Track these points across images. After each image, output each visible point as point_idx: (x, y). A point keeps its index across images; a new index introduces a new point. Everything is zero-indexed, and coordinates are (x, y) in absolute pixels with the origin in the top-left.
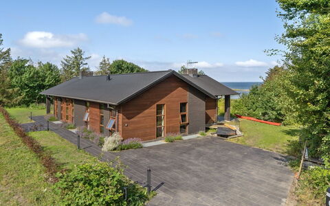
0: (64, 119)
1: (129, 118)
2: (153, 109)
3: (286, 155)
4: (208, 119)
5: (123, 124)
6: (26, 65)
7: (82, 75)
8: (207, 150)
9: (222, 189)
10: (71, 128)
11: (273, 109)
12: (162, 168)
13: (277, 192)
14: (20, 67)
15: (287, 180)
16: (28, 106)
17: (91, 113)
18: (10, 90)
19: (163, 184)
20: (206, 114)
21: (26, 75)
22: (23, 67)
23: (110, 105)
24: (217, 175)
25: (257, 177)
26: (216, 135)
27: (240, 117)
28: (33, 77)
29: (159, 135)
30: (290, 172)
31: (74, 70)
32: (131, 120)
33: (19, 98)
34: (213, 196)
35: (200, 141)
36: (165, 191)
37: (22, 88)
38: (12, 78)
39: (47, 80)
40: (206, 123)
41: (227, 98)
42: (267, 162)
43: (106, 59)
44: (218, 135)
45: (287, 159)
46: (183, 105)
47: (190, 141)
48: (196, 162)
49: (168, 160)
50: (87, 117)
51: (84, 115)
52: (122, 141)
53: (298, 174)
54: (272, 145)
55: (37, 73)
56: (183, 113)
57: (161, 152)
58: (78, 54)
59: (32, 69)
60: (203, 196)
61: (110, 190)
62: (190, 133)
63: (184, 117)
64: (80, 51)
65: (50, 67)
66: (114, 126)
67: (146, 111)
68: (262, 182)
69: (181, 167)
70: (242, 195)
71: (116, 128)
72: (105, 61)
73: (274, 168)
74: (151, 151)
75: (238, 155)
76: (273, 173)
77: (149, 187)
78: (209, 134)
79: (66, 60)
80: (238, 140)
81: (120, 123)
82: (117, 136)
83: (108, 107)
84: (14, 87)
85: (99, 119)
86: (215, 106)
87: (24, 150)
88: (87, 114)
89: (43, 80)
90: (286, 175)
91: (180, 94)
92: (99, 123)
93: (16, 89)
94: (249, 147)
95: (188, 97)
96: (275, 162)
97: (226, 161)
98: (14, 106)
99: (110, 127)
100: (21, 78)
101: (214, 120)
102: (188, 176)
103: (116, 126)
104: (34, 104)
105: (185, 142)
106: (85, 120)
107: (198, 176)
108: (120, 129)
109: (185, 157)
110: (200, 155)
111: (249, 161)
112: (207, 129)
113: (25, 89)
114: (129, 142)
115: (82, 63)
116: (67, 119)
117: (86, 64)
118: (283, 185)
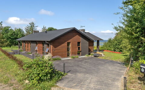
0: (27, 50)
1: (55, 47)
2: (66, 44)
3: (123, 62)
4: (90, 50)
5: (53, 50)
6: (9, 29)
7: (34, 32)
8: (89, 61)
9: (96, 73)
10: (30, 54)
11: (118, 49)
12: (70, 66)
13: (120, 74)
14: (7, 30)
15: (124, 70)
16: (10, 47)
17: (38, 47)
18: (3, 40)
19: (70, 71)
20: (89, 48)
21: (10, 33)
22: (8, 30)
23: (47, 41)
24: (94, 68)
25: (111, 69)
26: (93, 56)
27: (104, 50)
28: (12, 34)
29: (68, 56)
30: (125, 68)
31: (30, 32)
32: (56, 48)
33: (7, 43)
34: (92, 75)
35: (86, 58)
36: (71, 73)
37: (8, 39)
38: (3, 34)
39: (19, 36)
40: (89, 52)
41: (98, 42)
42: (115, 64)
43: (45, 27)
44: (94, 56)
45: (124, 63)
46: (79, 43)
47: (82, 58)
48: (85, 64)
49: (72, 64)
50: (36, 48)
51: (35, 47)
52: (52, 57)
53: (129, 68)
54: (117, 59)
55: (14, 32)
56: (79, 47)
57: (69, 61)
58: (32, 25)
59: (12, 31)
60: (88, 75)
61: (48, 69)
62: (82, 55)
63: (79, 48)
64: (33, 23)
65: (20, 30)
66: (49, 51)
67: (63, 45)
68: (113, 70)
69: (78, 66)
70: (105, 74)
71: (50, 52)
72: (44, 28)
73: (118, 66)
74: (65, 61)
75: (103, 62)
76: (118, 68)
77: (64, 72)
78: (90, 56)
79: (27, 27)
80: (103, 58)
81: (51, 49)
82: (50, 55)
83: (46, 42)
84: (4, 38)
85: (42, 49)
86: (93, 45)
87: (9, 60)
88: (37, 47)
89: (17, 36)
90: (123, 69)
91: (77, 38)
92: (42, 50)
93: (5, 39)
94: (107, 60)
95: (81, 39)
96: (119, 65)
97: (98, 64)
98: (4, 47)
99: (47, 51)
100: (7, 35)
101: (92, 51)
102: (81, 68)
103: (50, 51)
104: (13, 46)
105: (80, 58)
106: (36, 49)
107: (85, 69)
108: (51, 52)
109: (80, 63)
110: (86, 62)
111: (108, 64)
112: (89, 54)
113: (9, 39)
114: (55, 57)
115: (34, 28)
116: (28, 50)
117: (36, 29)
118: (122, 71)
